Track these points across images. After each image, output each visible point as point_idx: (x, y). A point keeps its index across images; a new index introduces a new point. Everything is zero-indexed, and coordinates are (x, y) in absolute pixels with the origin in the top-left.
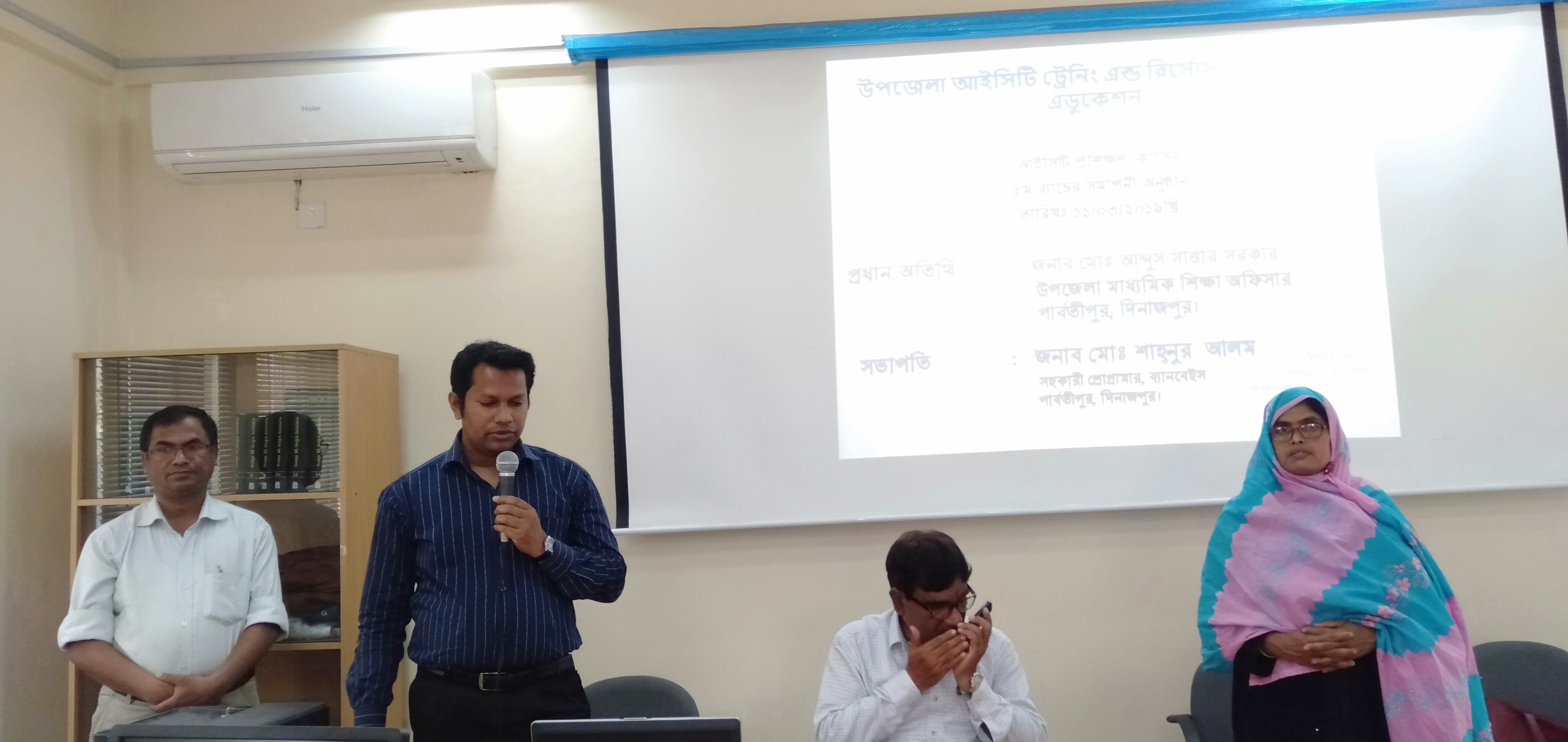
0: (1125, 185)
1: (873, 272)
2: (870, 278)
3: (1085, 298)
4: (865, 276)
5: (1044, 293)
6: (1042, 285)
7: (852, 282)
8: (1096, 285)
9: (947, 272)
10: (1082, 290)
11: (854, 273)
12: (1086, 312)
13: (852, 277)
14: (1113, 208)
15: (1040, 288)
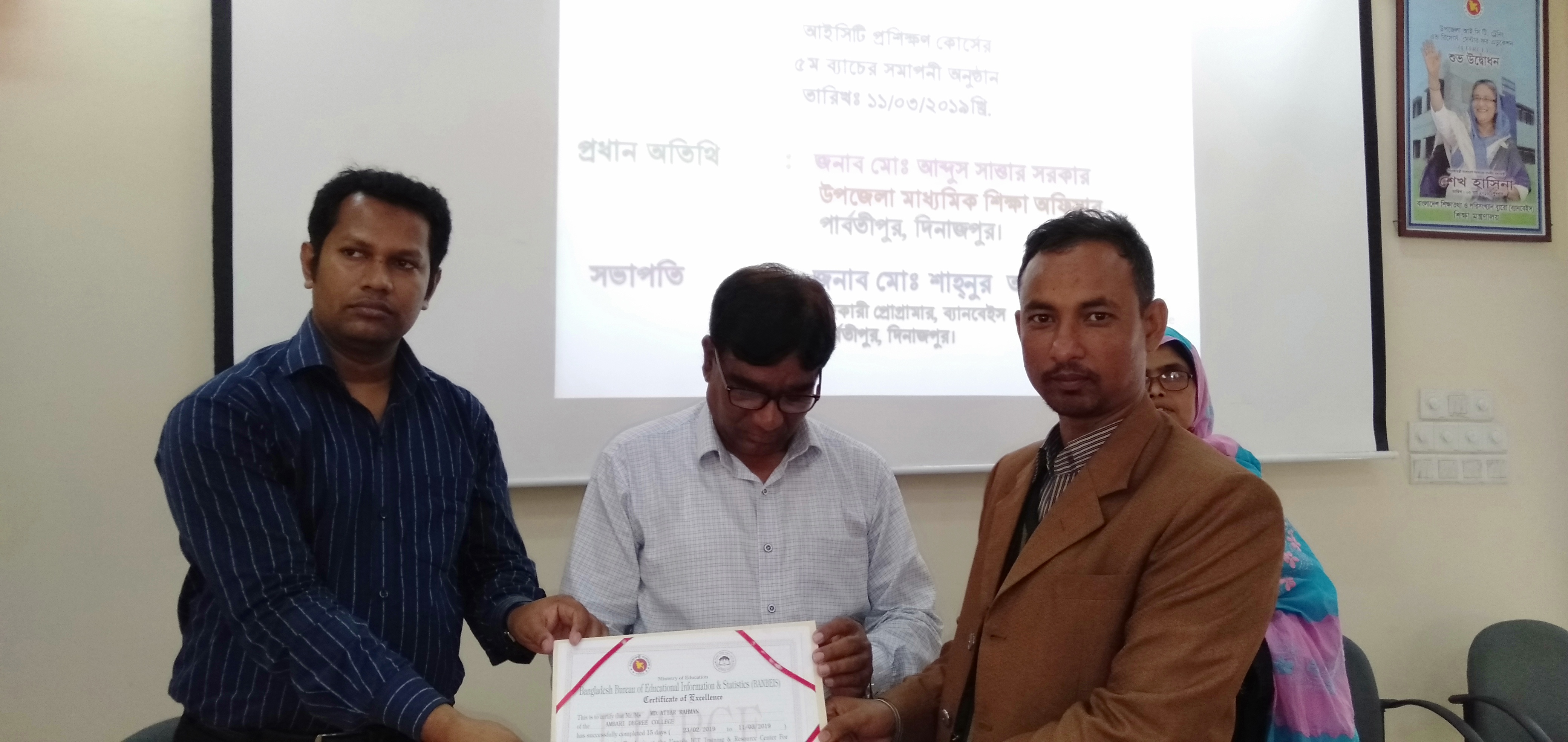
0: (928, 74)
1: (613, 148)
2: (608, 156)
3: (877, 210)
4: (602, 152)
5: (828, 198)
6: (825, 187)
7: (583, 159)
8: (889, 196)
9: (710, 158)
10: (873, 200)
11: (586, 146)
12: (876, 228)
13: (584, 152)
14: (913, 101)
15: (823, 192)
